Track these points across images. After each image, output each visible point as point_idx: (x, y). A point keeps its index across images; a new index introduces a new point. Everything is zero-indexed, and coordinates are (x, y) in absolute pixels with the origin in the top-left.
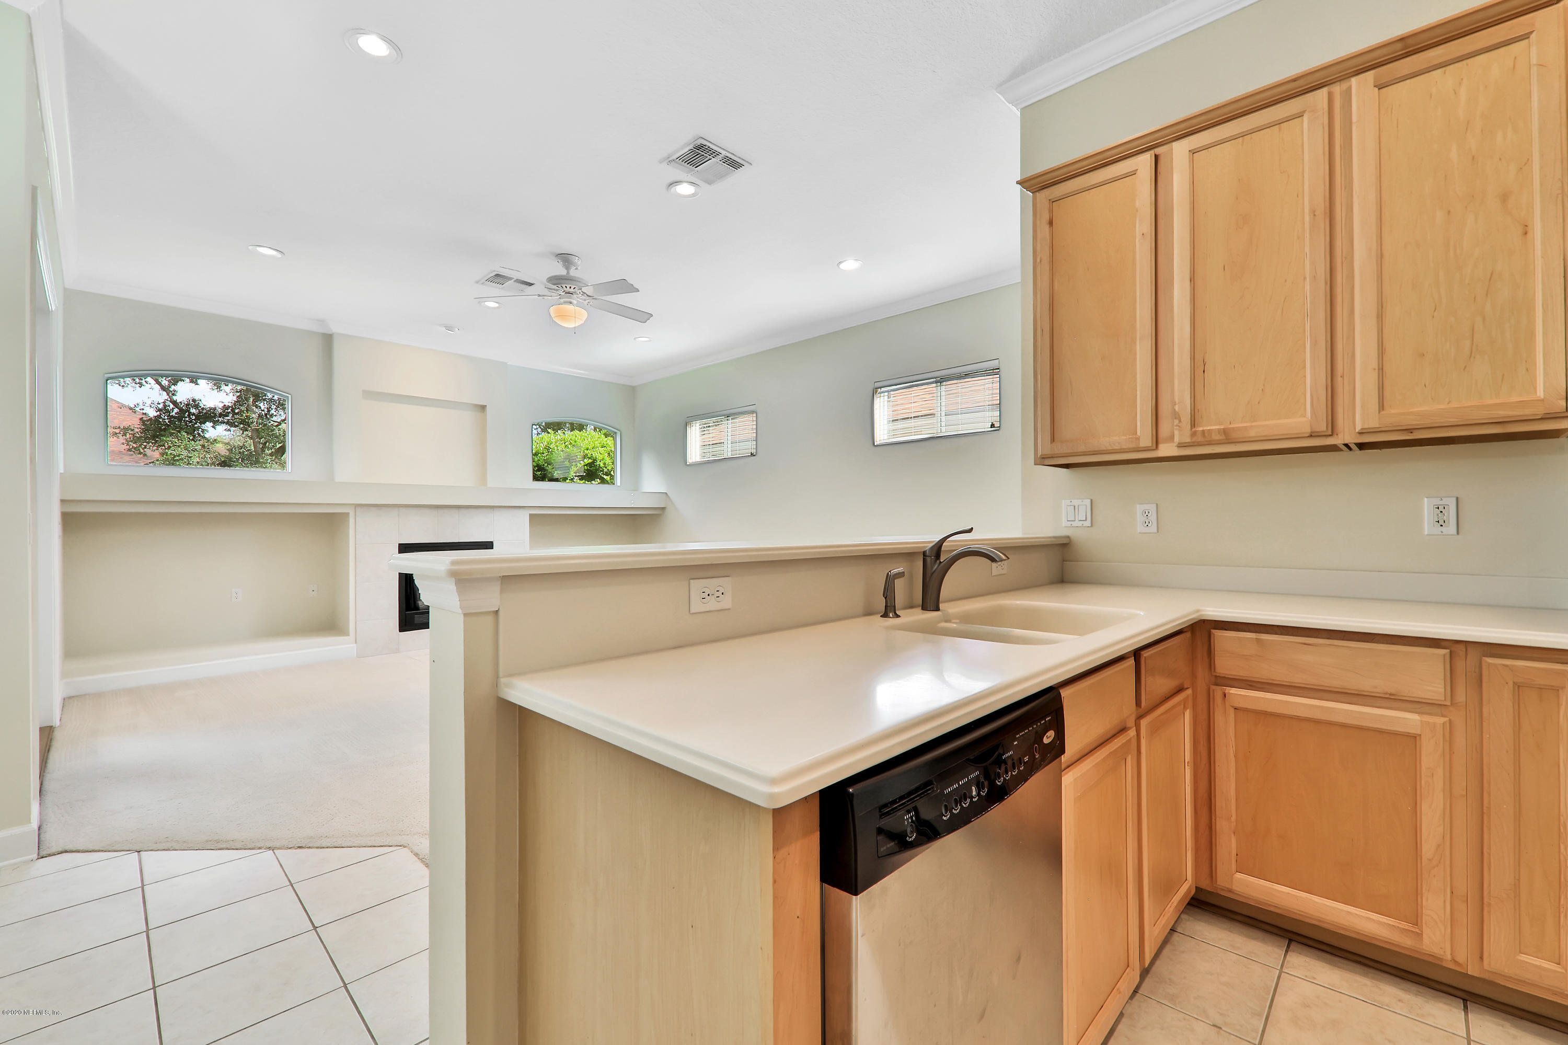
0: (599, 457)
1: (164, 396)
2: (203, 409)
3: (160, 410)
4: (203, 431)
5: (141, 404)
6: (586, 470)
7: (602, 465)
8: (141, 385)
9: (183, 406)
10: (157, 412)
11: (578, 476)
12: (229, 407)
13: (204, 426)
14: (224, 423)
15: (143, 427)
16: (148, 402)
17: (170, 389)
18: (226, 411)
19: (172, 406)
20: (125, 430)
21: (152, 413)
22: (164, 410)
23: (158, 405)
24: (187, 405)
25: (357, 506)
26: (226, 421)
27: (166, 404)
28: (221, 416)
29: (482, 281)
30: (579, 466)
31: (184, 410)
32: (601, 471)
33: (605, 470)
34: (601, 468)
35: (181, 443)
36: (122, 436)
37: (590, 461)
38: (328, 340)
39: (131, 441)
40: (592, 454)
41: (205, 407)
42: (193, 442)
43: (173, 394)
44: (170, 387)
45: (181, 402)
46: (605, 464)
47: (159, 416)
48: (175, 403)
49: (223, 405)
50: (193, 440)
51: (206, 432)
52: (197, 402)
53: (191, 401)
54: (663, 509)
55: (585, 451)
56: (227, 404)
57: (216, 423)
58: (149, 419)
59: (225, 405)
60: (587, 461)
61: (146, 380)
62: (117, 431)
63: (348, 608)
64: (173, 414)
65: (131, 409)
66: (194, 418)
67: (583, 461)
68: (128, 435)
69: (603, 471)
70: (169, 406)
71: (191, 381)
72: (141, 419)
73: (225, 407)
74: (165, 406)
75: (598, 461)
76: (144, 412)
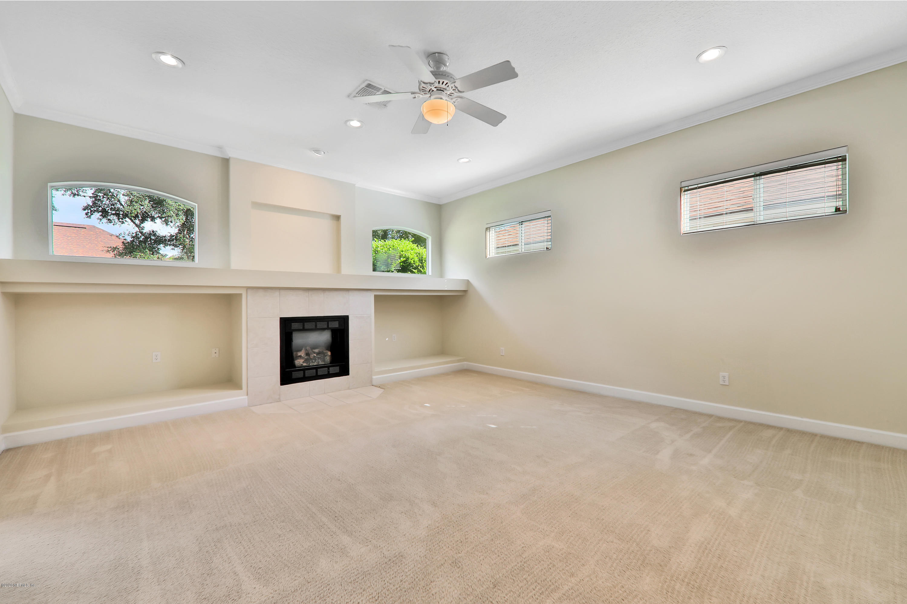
0: (411, 257)
1: (137, 229)
2: (158, 236)
3: (133, 237)
4: (158, 249)
5: (123, 233)
6: (402, 266)
7: (412, 262)
8: (123, 223)
9: (147, 235)
10: (132, 238)
11: (396, 270)
12: (173, 236)
13: (159, 247)
14: (171, 245)
15: (124, 247)
16: (127, 233)
17: (141, 226)
18: (172, 238)
19: (140, 235)
20: (114, 249)
21: (129, 239)
22: (136, 237)
23: (133, 234)
24: (150, 234)
25: (248, 288)
26: (172, 244)
27: (137, 233)
28: (169, 241)
29: (353, 95)
30: (396, 264)
31: (147, 237)
32: (412, 266)
33: (414, 265)
34: (412, 264)
35: (145, 256)
36: (112, 252)
37: (404, 259)
38: (225, 162)
39: (118, 255)
40: (405, 255)
41: (159, 235)
42: (152, 256)
43: (142, 229)
44: (141, 225)
45: (146, 233)
46: (414, 261)
47: (133, 241)
48: (141, 233)
49: (170, 234)
50: (152, 254)
51: (160, 250)
52: (155, 232)
53: (151, 232)
54: (465, 291)
55: (401, 252)
56: (173, 234)
57: (166, 245)
58: (127, 242)
59: (171, 235)
60: (402, 259)
61: (126, 219)
62: (109, 249)
63: (241, 367)
64: (141, 239)
65: (117, 237)
66: (153, 242)
67: (400, 259)
68: (115, 251)
69: (413, 266)
70: (139, 235)
71: (152, 220)
72: (123, 242)
73: (171, 236)
74: (137, 235)
75: (410, 259)
76: (125, 238)
